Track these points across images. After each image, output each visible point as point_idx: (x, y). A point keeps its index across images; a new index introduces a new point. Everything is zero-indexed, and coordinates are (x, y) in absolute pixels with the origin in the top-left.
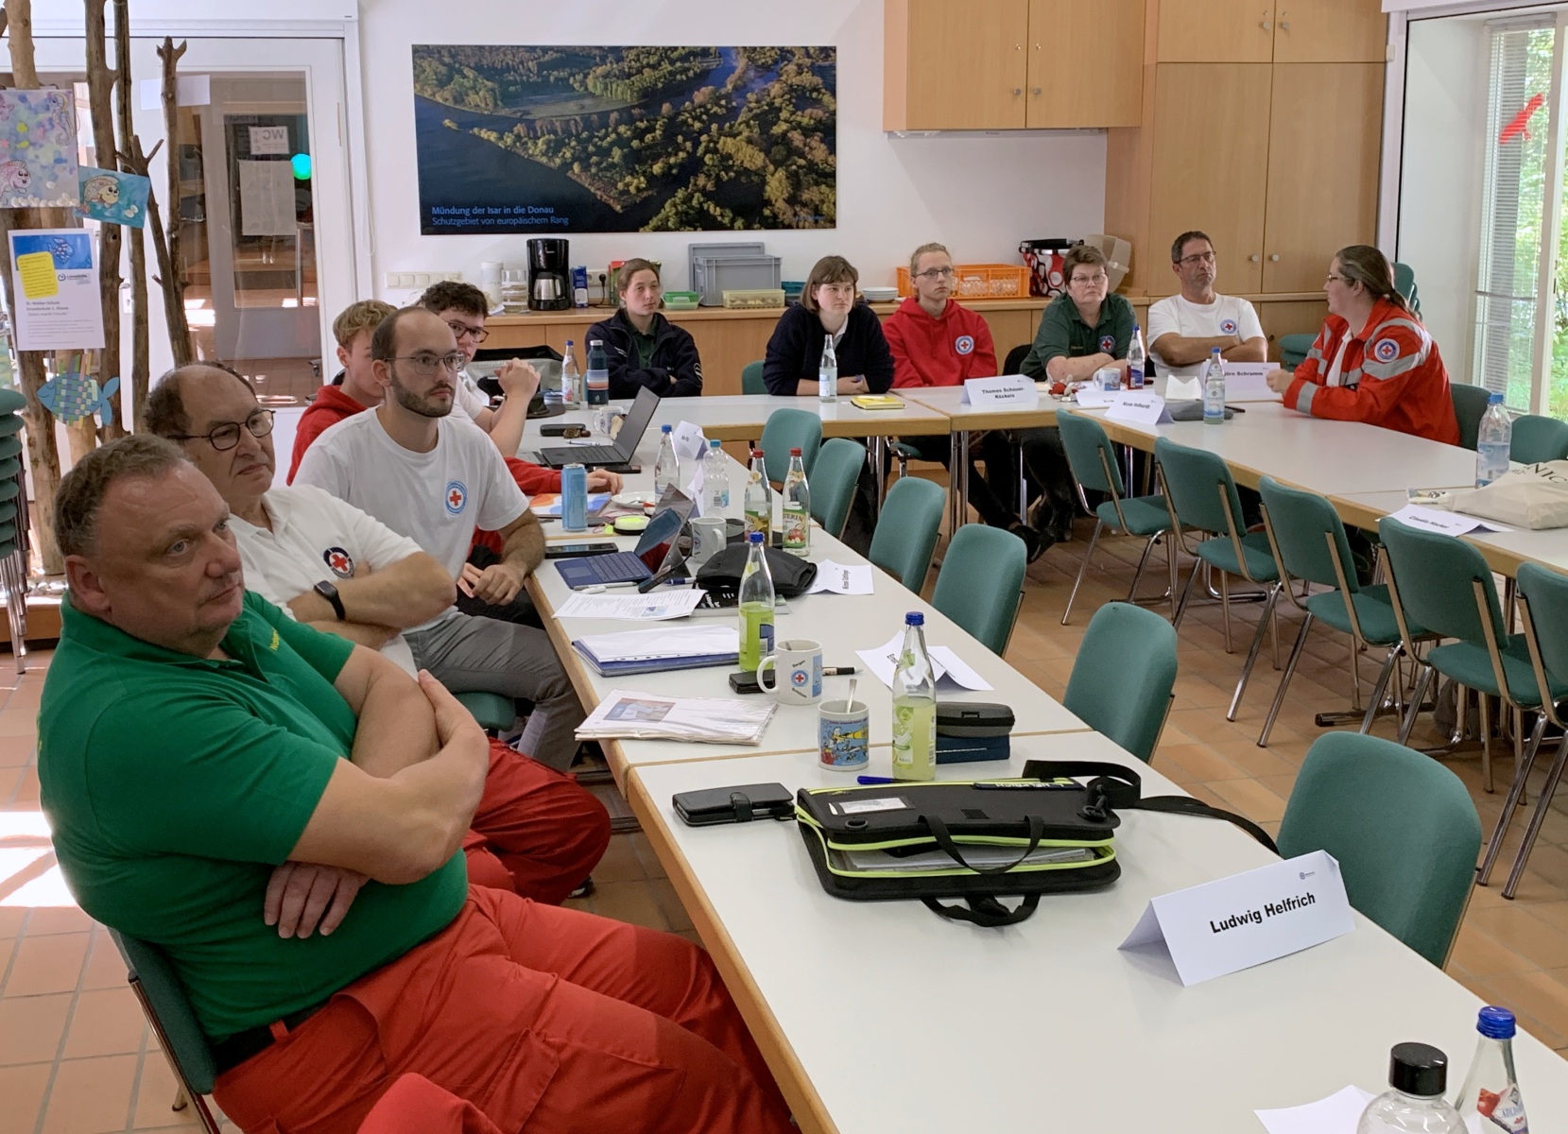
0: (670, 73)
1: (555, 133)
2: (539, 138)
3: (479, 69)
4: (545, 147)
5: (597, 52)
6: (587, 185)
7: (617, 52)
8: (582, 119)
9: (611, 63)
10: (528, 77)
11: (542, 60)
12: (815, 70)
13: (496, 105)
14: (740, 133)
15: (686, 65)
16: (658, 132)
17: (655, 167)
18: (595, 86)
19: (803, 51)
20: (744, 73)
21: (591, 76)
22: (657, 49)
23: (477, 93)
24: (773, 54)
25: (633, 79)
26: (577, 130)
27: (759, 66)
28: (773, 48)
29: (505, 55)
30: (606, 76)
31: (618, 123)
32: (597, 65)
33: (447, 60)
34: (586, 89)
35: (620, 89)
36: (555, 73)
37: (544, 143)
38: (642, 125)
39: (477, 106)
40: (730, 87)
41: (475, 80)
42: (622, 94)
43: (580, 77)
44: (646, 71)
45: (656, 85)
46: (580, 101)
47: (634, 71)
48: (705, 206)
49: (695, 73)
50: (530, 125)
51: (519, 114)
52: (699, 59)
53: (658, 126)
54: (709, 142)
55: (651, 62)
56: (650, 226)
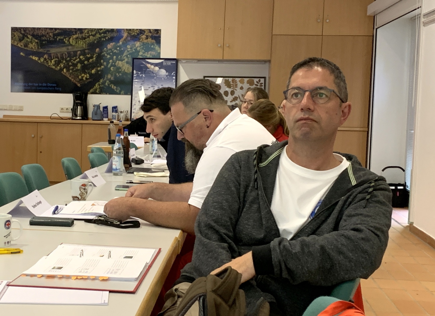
0: (99, 38)
1: (58, 58)
2: (52, 60)
3: (33, 35)
4: (54, 63)
5: (74, 30)
6: (68, 77)
7: (81, 30)
8: (68, 53)
9: (79, 34)
10: (50, 38)
11: (55, 33)
12: (153, 37)
13: (38, 48)
14: (124, 60)
15: (105, 35)
16: (94, 59)
17: (92, 71)
18: (73, 42)
19: (148, 31)
20: (126, 38)
21: (71, 39)
22: (95, 29)
23: (32, 44)
24: (137, 31)
25: (86, 39)
26: (66, 57)
27: (132, 36)
28: (137, 29)
29: (42, 31)
30: (77, 38)
31: (80, 55)
32: (73, 34)
33: (23, 32)
34: (70, 43)
35: (81, 43)
36: (59, 37)
37: (54, 61)
38: (89, 56)
39: (32, 48)
40: (121, 43)
41: (32, 39)
42: (82, 45)
43: (67, 39)
44: (91, 37)
45: (94, 42)
46: (67, 47)
47: (87, 37)
48: (110, 85)
49: (108, 38)
50: (50, 55)
51: (46, 51)
52: (110, 33)
53: (94, 57)
54: (112, 63)
55: (93, 34)
56: (90, 92)
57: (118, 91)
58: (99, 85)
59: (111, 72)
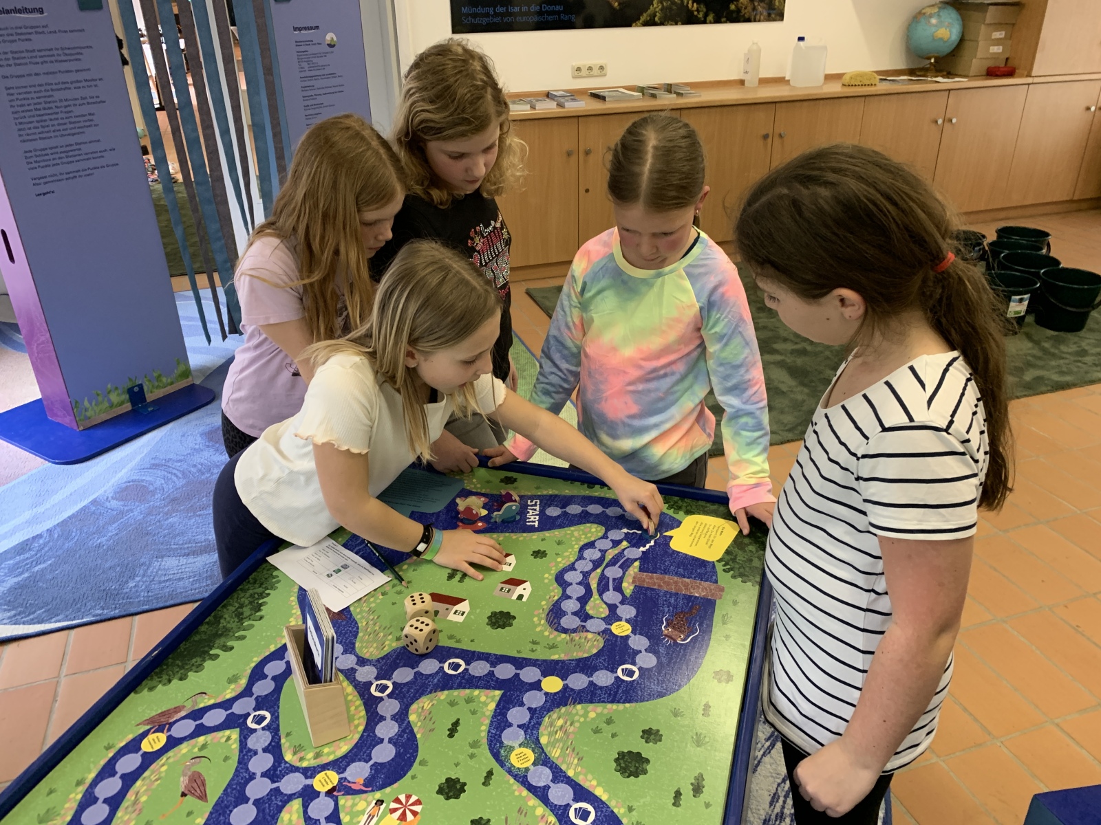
56: (641, 21)
57: (701, 15)
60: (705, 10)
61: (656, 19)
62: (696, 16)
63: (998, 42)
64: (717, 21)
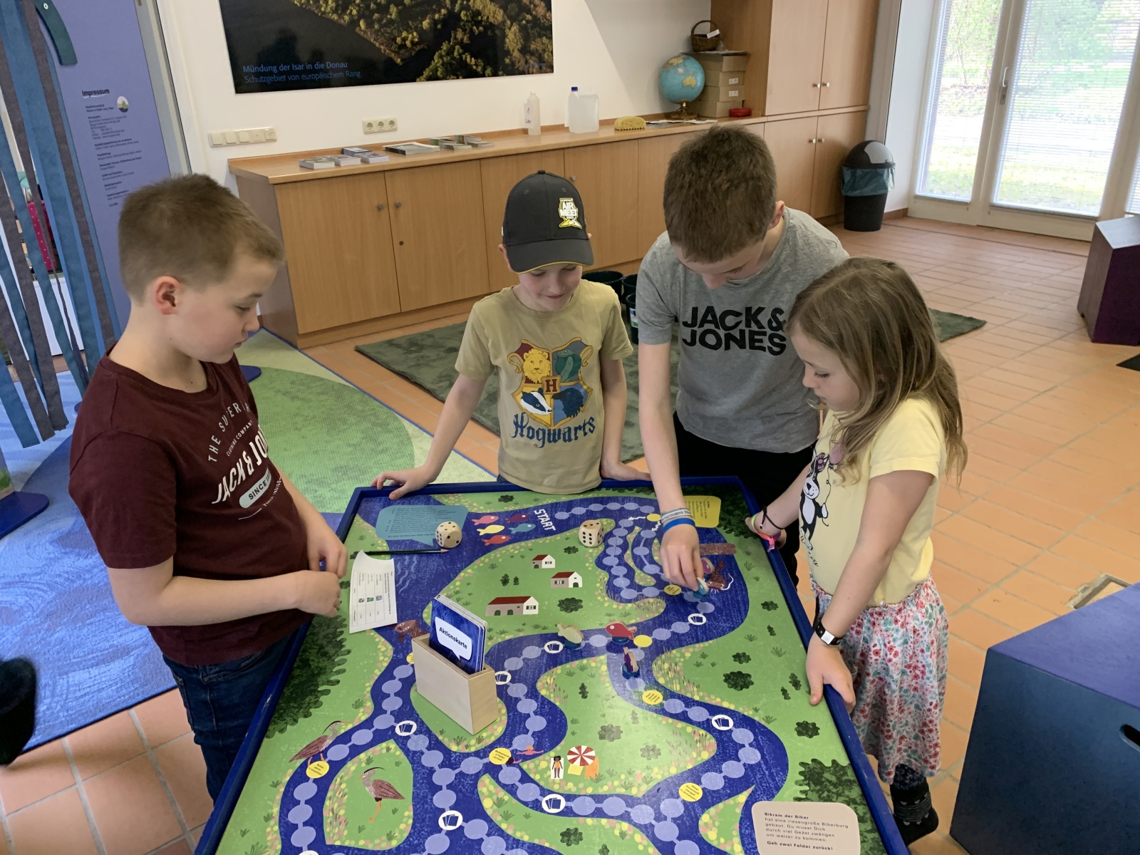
6: (372, 40)
17: (424, 23)
48: (464, 56)
56: (424, 76)
57: (479, 69)
58: (441, 57)
59: (462, 23)
60: (482, 64)
61: (439, 74)
62: (475, 70)
63: (734, 87)
64: (495, 74)
